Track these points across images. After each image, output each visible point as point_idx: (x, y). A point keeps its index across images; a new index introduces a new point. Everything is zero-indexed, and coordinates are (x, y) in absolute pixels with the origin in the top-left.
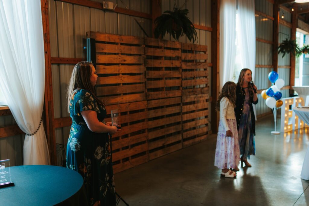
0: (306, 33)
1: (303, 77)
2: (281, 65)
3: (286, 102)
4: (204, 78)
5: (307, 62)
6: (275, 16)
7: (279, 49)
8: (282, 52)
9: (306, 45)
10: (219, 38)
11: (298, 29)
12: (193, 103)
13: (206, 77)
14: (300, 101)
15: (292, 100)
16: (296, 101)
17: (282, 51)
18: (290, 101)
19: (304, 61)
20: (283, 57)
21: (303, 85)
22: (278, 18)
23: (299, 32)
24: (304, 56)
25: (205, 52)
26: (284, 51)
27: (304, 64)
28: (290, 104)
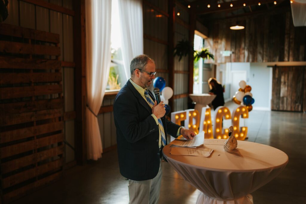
0: (205, 37)
1: (203, 84)
2: (178, 69)
3: (177, 117)
4: (56, 84)
5: (207, 68)
6: (170, 13)
7: (175, 51)
8: (179, 55)
9: (204, 49)
10: (84, 27)
11: (196, 32)
12: (29, 124)
13: (58, 82)
14: (195, 114)
15: (185, 114)
16: (190, 115)
17: (178, 53)
18: (182, 116)
19: (203, 67)
20: (180, 60)
21: (203, 93)
22: (174, 15)
23: (198, 35)
24: (203, 61)
25: (56, 44)
26: (181, 53)
27: (203, 70)
28: (182, 120)
